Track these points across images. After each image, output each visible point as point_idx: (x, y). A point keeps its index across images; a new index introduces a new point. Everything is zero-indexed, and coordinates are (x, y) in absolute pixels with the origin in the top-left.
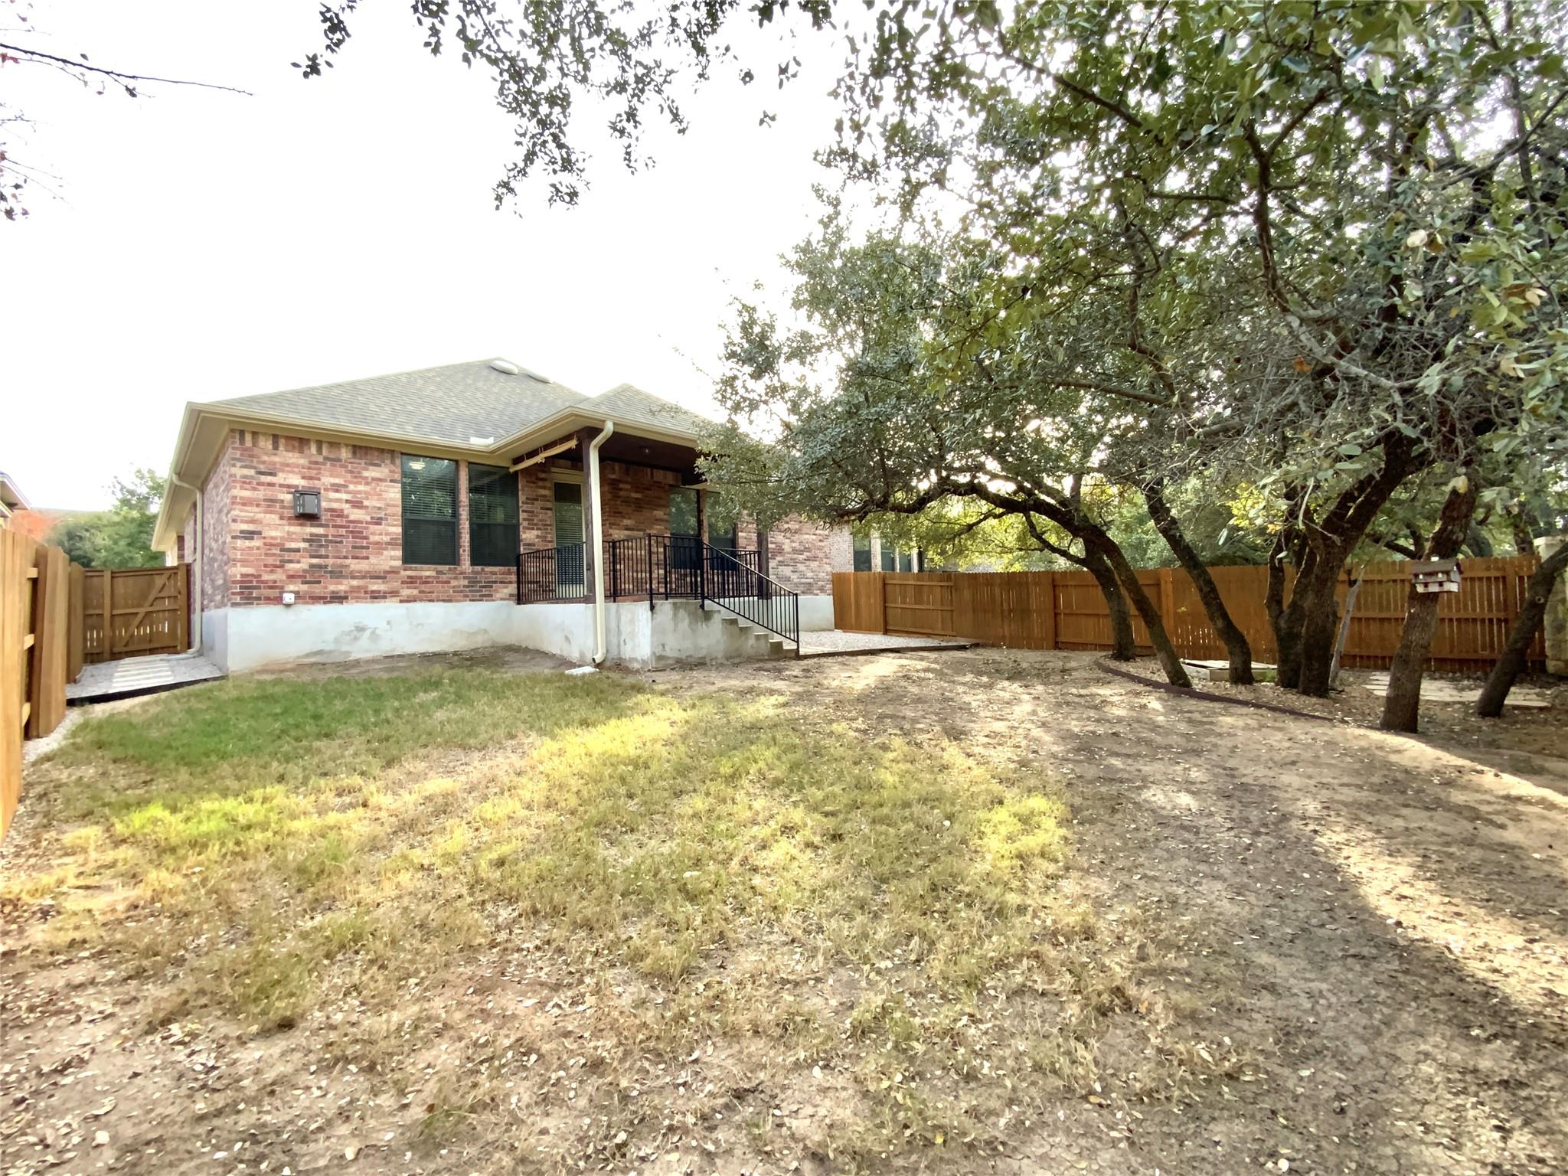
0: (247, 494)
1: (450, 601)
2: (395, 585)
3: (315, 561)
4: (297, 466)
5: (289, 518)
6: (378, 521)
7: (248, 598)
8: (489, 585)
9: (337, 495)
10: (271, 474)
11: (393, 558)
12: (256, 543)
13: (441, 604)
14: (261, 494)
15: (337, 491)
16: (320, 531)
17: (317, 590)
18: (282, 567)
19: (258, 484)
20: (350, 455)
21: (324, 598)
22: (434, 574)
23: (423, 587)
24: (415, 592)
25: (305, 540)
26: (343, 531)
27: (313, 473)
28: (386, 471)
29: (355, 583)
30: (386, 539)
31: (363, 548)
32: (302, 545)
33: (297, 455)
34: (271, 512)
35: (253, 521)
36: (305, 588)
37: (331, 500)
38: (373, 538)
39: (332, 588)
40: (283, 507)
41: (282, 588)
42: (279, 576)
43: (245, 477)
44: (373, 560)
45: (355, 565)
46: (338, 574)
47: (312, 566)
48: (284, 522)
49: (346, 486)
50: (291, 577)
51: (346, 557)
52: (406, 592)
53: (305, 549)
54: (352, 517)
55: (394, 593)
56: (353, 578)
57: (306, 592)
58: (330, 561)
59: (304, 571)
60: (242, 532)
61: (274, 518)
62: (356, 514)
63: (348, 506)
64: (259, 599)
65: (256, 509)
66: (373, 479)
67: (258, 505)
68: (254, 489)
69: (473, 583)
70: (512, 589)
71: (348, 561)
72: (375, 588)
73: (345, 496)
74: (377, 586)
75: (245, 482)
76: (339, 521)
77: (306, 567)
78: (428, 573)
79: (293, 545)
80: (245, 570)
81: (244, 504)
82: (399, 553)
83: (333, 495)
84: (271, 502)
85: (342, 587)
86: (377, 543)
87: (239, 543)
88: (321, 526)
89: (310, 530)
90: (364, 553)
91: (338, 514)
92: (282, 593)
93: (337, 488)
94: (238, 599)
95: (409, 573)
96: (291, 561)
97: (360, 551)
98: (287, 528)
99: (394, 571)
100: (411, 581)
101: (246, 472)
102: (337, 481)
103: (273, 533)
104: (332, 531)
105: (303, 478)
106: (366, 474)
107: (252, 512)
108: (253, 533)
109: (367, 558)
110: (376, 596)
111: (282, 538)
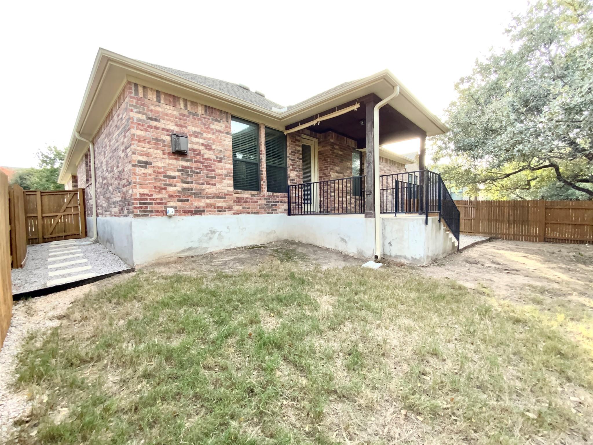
0: (141, 133)
1: (258, 213)
2: (231, 203)
3: (185, 185)
4: (173, 116)
5: (169, 154)
6: (220, 160)
7: (145, 211)
8: (275, 204)
9: (197, 140)
10: (156, 120)
11: (229, 185)
12: (149, 170)
13: (253, 215)
14: (150, 134)
15: (197, 137)
16: (187, 164)
17: (187, 206)
18: (165, 189)
19: (149, 127)
20: (203, 112)
21: (192, 211)
22: (249, 196)
23: (245, 205)
24: (241, 208)
25: (179, 170)
26: (200, 165)
27: (182, 122)
28: (224, 126)
29: (208, 201)
30: (225, 172)
31: (212, 177)
32: (178, 174)
33: (172, 108)
34: (157, 149)
35: (146, 154)
36: (180, 204)
37: (193, 143)
38: (218, 171)
39: (196, 204)
40: (165, 146)
41: (166, 204)
42: (164, 195)
43: (140, 120)
44: (218, 186)
45: (209, 190)
46: (199, 195)
47: (184, 189)
48: (166, 156)
49: (201, 134)
50: (171, 196)
51: (203, 184)
52: (236, 208)
53: (179, 176)
54: (206, 156)
55: (230, 208)
56: (208, 198)
57: (180, 207)
58: (194, 186)
59: (179, 192)
60: (139, 162)
61: (158, 153)
62: (208, 154)
63: (203, 148)
64: (151, 212)
65: (147, 145)
66: (217, 131)
67: (149, 143)
68: (146, 130)
69: (268, 202)
70: (285, 206)
71: (204, 186)
72: (219, 205)
73: (201, 141)
74: (221, 203)
75: (140, 124)
76: (199, 158)
77: (180, 189)
78: (247, 196)
79: (172, 174)
80: (142, 191)
81: (140, 141)
82: (232, 182)
83: (194, 140)
84: (158, 140)
85: (201, 203)
86: (220, 175)
87: (138, 170)
88: (188, 160)
89: (181, 163)
90: (213, 181)
91: (198, 153)
92: (166, 208)
93: (196, 135)
94: (138, 212)
95: (237, 195)
96: (170, 185)
97: (210, 180)
98: (167, 161)
99: (229, 194)
100: (238, 201)
101: (140, 116)
102: (197, 130)
103: (160, 164)
104: (194, 165)
105: (177, 125)
106: (212, 126)
107: (146, 147)
108: (146, 163)
109: (215, 185)
110: (220, 210)
111: (165, 168)
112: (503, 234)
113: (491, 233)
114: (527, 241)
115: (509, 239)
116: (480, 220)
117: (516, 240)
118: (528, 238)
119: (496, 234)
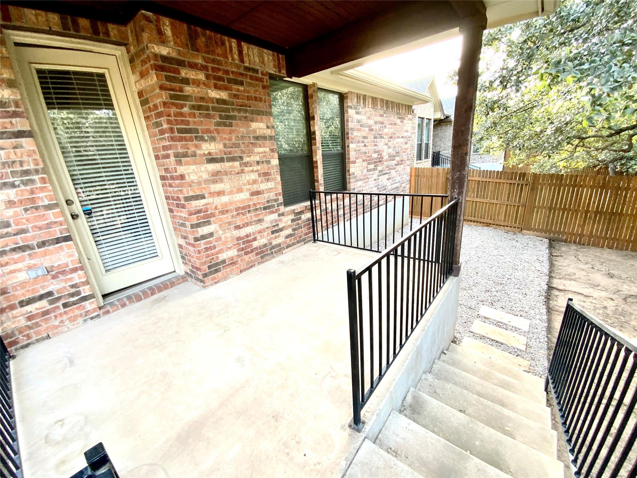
112: (572, 234)
113: (550, 231)
114: (611, 248)
115: (579, 243)
116: (535, 207)
117: (593, 245)
118: (613, 244)
119: (559, 233)
